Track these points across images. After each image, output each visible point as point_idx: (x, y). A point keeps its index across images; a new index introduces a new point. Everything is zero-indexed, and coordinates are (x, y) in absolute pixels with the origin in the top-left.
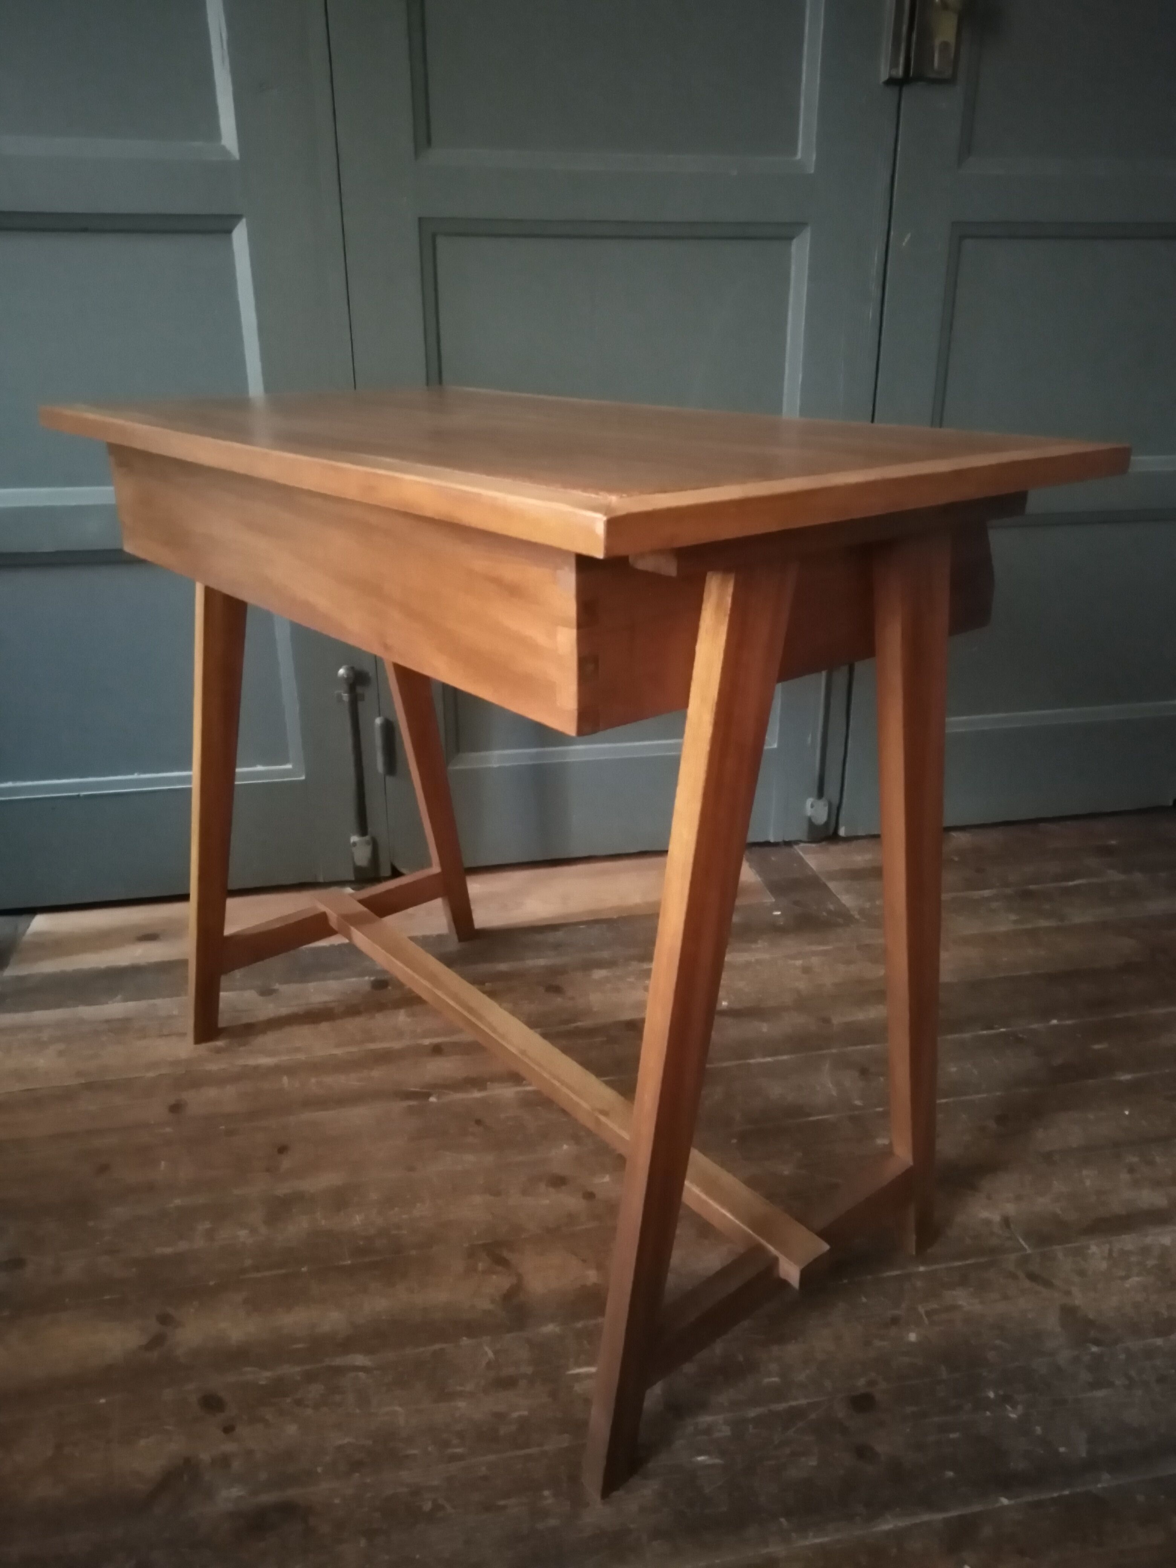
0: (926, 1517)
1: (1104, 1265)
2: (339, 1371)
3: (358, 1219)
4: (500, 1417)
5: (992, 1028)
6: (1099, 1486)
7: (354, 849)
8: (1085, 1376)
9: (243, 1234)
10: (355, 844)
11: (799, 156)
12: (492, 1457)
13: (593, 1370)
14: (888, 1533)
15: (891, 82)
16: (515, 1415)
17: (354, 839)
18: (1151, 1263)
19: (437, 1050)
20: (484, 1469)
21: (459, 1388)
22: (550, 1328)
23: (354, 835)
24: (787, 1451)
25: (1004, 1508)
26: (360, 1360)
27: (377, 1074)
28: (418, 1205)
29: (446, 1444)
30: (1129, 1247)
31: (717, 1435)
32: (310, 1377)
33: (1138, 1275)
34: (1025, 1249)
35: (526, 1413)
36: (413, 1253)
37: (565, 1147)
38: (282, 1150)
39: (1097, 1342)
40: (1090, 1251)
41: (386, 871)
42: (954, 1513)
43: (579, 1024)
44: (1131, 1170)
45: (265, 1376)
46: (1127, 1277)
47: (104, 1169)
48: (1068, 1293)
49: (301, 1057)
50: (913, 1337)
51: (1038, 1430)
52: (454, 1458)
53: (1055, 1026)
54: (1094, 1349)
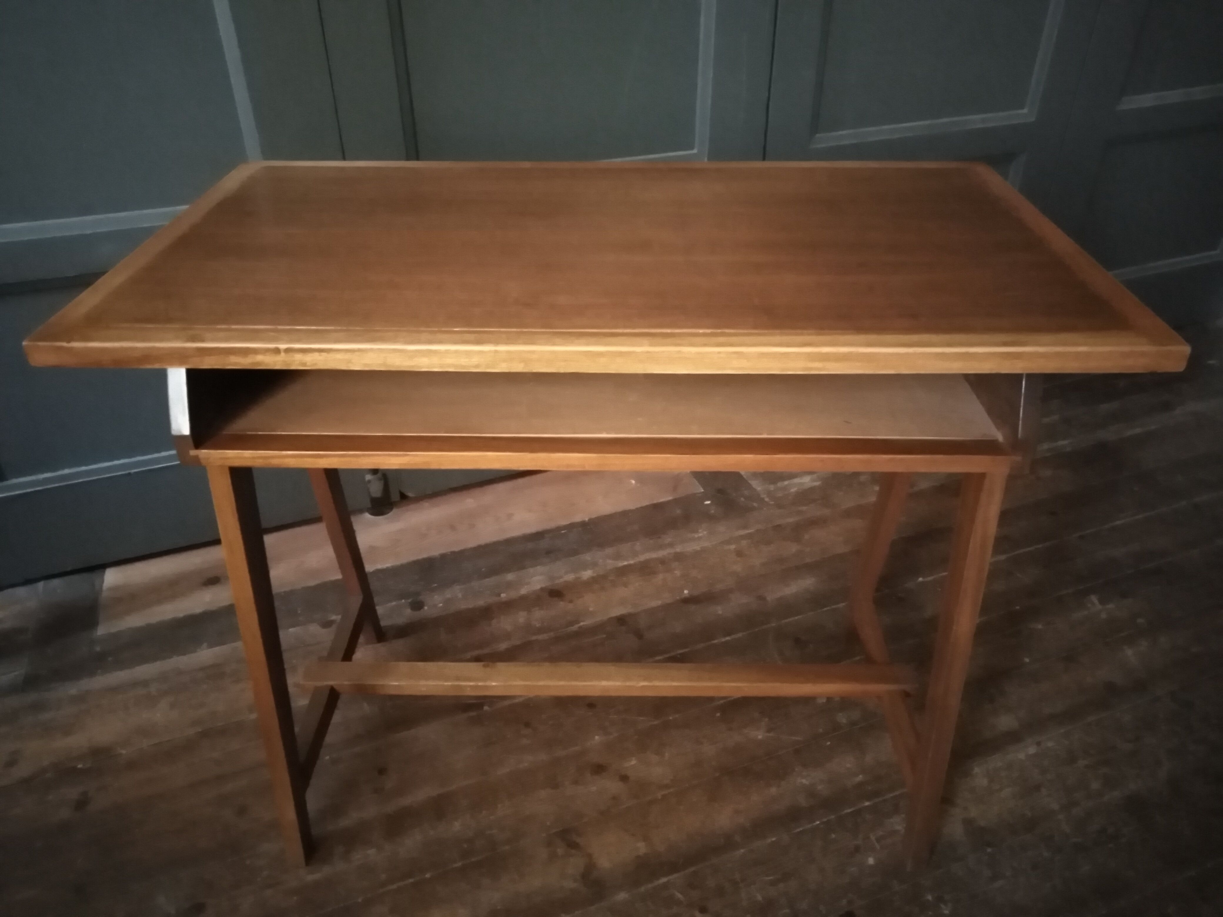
1: (985, 782)
3: (457, 826)
7: (369, 485)
8: (986, 872)
10: (369, 481)
17: (368, 476)
18: (1015, 775)
22: (622, 896)
28: (499, 806)
30: (998, 765)
33: (1009, 786)
36: (507, 848)
37: (597, 737)
38: (382, 771)
39: (990, 845)
40: (975, 772)
41: (396, 498)
43: (582, 624)
46: (1001, 790)
47: (242, 811)
48: (966, 809)
50: (871, 861)
54: (989, 850)
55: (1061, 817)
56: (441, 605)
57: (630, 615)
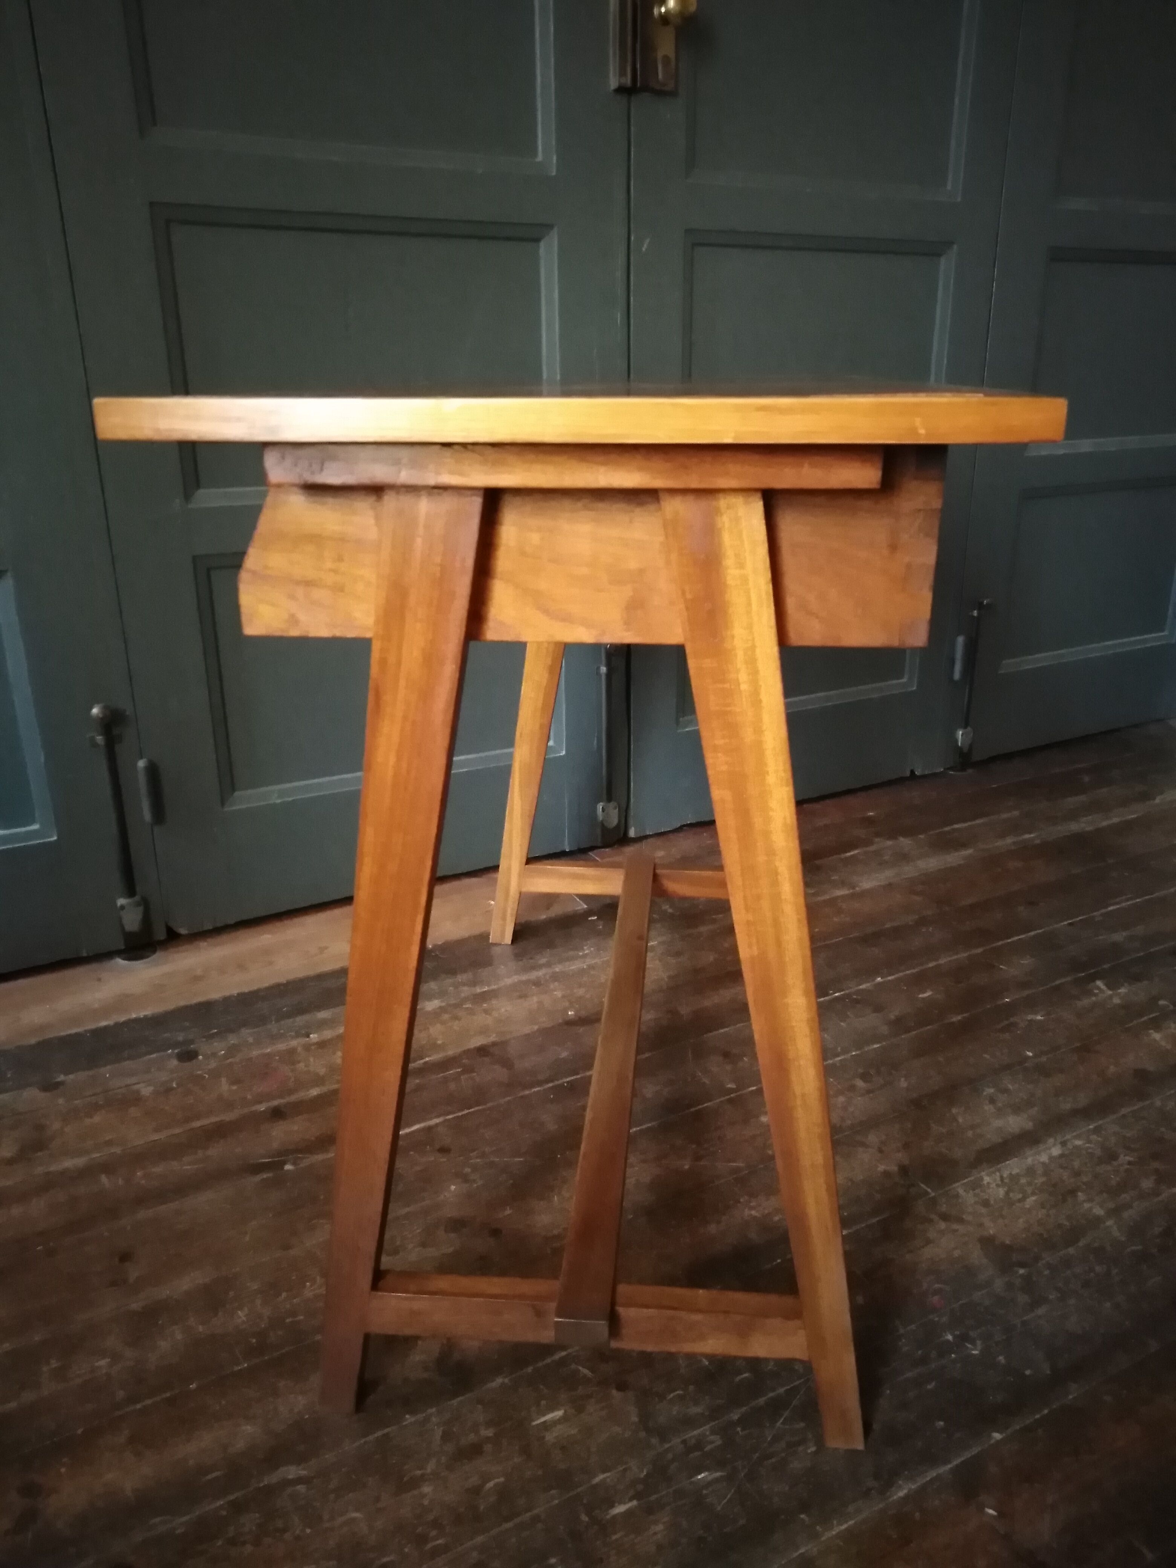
0: (932, 1474)
1: (1001, 1192)
2: (270, 1491)
3: (242, 1315)
4: (476, 1491)
5: (827, 995)
6: (1071, 1397)
7: (122, 913)
8: (1023, 1299)
9: (103, 1363)
10: (122, 907)
11: (540, 158)
12: (480, 1539)
13: (559, 1413)
14: (906, 1498)
15: (621, 90)
16: (491, 1484)
17: (121, 901)
18: (1040, 1180)
19: (277, 1114)
20: (475, 1554)
21: (419, 1472)
22: (499, 1382)
23: (119, 897)
24: (783, 1444)
25: (998, 1442)
26: (292, 1472)
27: (216, 1151)
28: (308, 1284)
29: (422, 1540)
30: (1015, 1171)
31: (708, 1448)
32: (238, 1508)
33: (1033, 1194)
34: (927, 1193)
35: (502, 1479)
37: (453, 1187)
38: (125, 1257)
39: (1022, 1265)
40: (985, 1182)
41: (161, 935)
42: (957, 1462)
43: (427, 1059)
44: (992, 1101)
45: (180, 1523)
46: (1022, 1200)
48: (981, 1225)
49: (117, 1150)
51: (1001, 1359)
52: (435, 1553)
53: (879, 983)
54: (1022, 1271)
55: (1109, 1223)
56: (223, 1052)
57: (494, 1044)
